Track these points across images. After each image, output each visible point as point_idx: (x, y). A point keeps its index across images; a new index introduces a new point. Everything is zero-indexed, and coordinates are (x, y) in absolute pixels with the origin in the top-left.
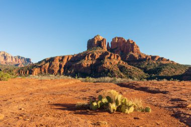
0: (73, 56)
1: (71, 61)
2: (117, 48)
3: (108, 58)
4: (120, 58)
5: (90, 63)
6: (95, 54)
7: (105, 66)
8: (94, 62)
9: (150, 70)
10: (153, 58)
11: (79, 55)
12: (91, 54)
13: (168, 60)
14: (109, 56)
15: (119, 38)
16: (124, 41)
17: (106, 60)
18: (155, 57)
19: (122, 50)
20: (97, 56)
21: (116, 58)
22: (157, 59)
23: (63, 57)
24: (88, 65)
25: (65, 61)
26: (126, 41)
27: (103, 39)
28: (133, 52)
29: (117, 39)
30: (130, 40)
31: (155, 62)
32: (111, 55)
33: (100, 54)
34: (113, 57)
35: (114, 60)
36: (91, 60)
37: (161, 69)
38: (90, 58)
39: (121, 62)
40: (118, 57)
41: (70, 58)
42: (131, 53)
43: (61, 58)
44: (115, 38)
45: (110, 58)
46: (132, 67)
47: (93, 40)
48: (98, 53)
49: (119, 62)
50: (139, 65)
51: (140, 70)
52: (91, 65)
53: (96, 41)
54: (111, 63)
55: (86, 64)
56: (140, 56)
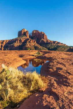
0: (9, 40)
1: (8, 43)
2: (35, 36)
3: (29, 42)
4: (35, 42)
5: (18, 44)
6: (22, 39)
7: (27, 46)
8: (21, 44)
9: (52, 49)
10: (54, 42)
11: (12, 40)
12: (19, 40)
13: (62, 44)
14: (29, 41)
15: (36, 31)
16: (39, 32)
17: (28, 43)
18: (55, 42)
19: (38, 37)
20: (23, 41)
21: (33, 42)
22: (56, 43)
23: (3, 41)
24: (17, 46)
25: (4, 43)
26: (40, 32)
27: (27, 31)
28: (44, 39)
29: (35, 31)
30: (42, 32)
31: (55, 45)
32: (31, 40)
33: (24, 40)
34: (31, 41)
35: (32, 43)
36: (19, 43)
37: (57, 48)
38: (19, 42)
39: (36, 44)
40: (34, 41)
41: (7, 42)
42: (43, 39)
43: (2, 42)
44: (34, 31)
45: (30, 42)
46: (42, 47)
47: (21, 31)
48: (23, 39)
49: (35, 44)
50: (46, 46)
51: (46, 49)
52: (19, 46)
53: (23, 32)
54: (30, 45)
55: (16, 45)
56: (47, 41)
